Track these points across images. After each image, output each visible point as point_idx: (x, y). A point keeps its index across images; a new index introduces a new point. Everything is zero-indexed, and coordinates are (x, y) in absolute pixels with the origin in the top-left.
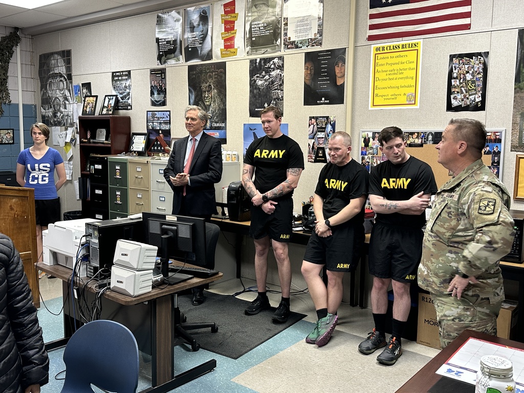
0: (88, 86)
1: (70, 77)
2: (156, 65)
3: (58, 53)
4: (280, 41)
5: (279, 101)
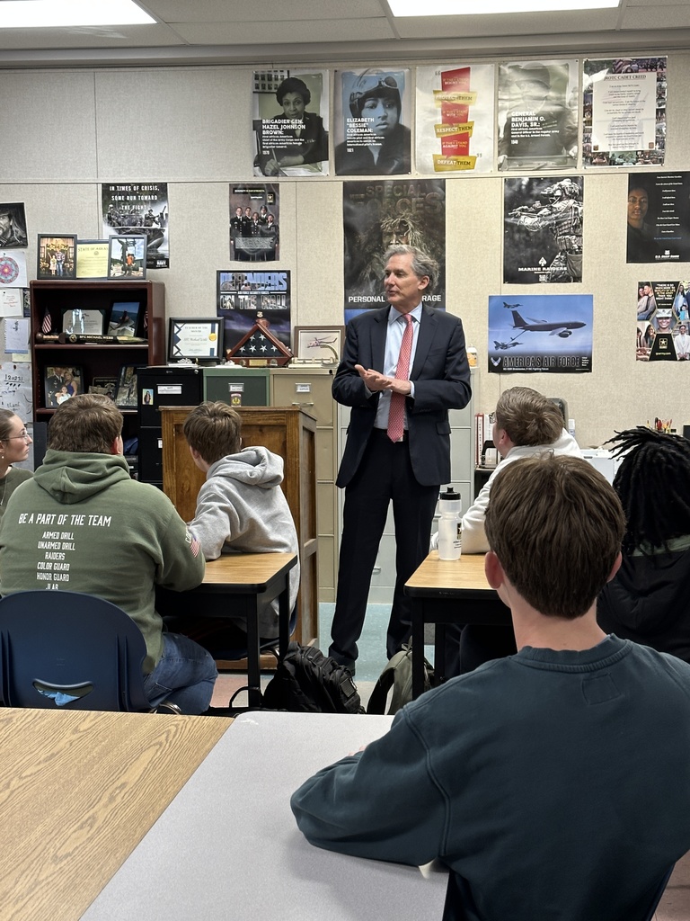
0: (14, 210)
4: (576, 150)
5: (573, 255)
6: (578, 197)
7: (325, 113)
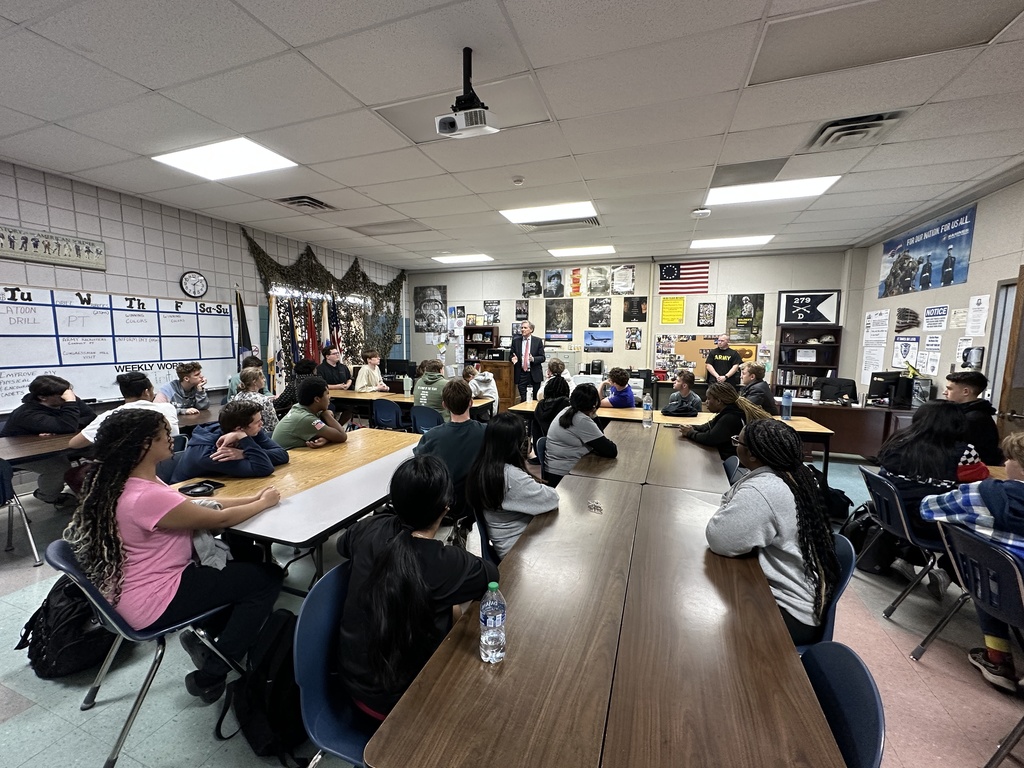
0: (462, 308)
1: (445, 302)
2: (522, 298)
3: (434, 287)
4: (609, 291)
5: (608, 320)
6: (610, 304)
7: (541, 282)
